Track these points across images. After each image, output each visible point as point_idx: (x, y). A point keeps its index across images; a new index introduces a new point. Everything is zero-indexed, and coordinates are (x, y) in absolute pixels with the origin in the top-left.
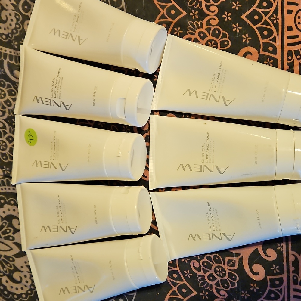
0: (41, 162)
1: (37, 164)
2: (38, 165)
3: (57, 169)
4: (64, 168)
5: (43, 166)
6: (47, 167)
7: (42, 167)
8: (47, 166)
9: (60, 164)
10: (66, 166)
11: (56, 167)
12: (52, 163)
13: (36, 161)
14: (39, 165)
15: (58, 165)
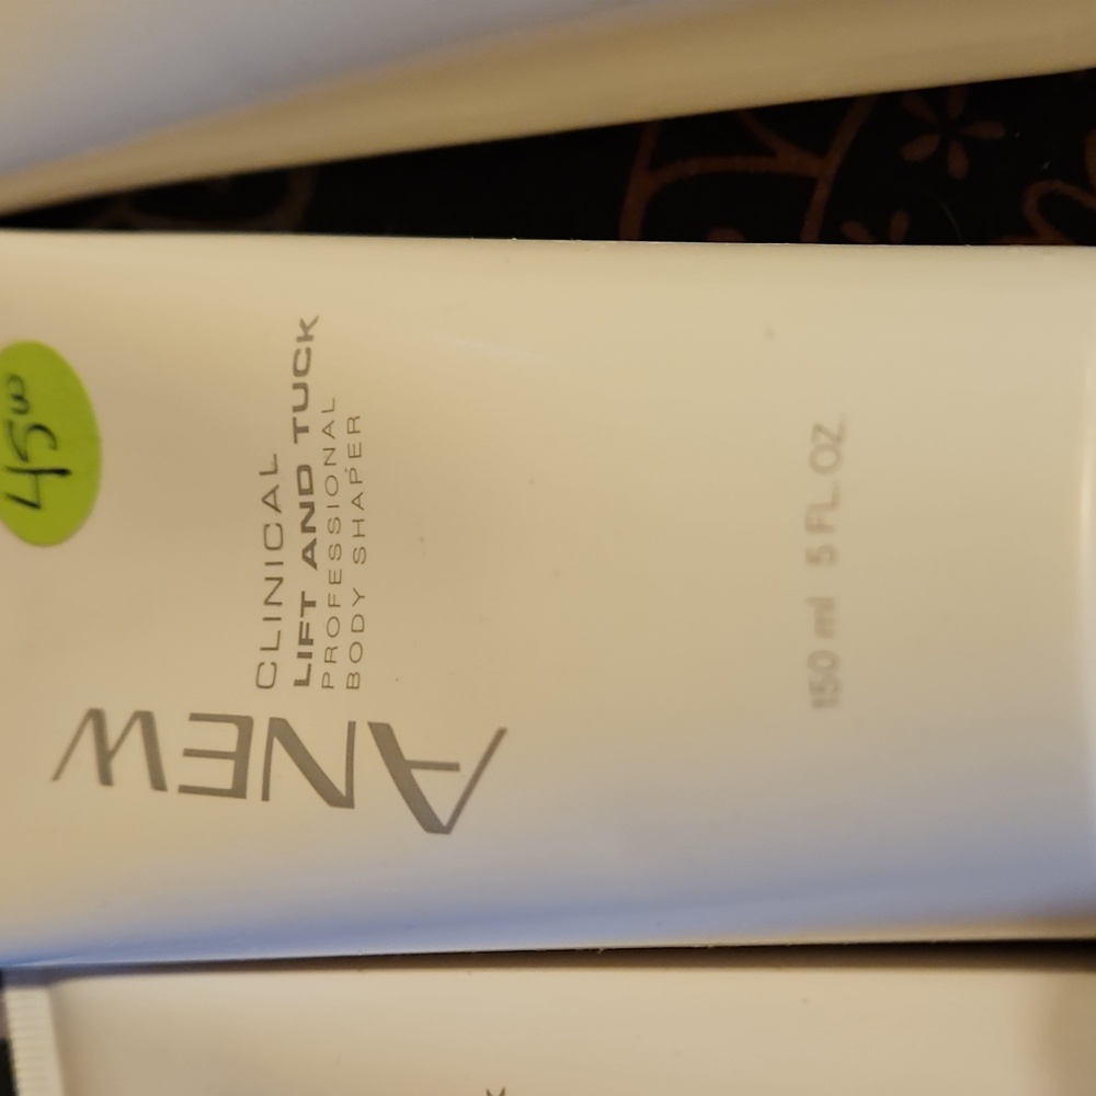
0: (146, 720)
1: (105, 757)
2: (117, 765)
3: (346, 801)
4: (440, 792)
5: (177, 770)
6: (227, 784)
7: (158, 783)
8: (228, 766)
9: (384, 736)
10: (468, 770)
11: (340, 784)
12: (281, 731)
13: (96, 717)
14: (130, 760)
15: (367, 749)
